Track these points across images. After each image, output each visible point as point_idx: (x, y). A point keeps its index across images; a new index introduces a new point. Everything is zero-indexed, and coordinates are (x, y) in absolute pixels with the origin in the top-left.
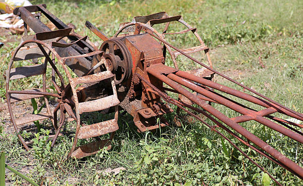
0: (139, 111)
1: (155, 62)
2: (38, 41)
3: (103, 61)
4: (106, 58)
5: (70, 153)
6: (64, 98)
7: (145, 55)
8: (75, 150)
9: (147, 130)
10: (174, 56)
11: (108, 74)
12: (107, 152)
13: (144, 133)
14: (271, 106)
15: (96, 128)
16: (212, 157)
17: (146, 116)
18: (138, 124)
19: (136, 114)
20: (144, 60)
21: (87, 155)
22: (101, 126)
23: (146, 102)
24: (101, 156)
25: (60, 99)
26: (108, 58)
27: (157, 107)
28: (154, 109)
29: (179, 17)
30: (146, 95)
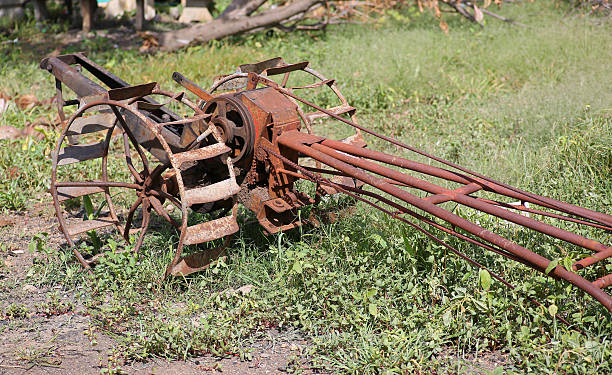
0: (267, 203)
1: (288, 129)
2: (112, 102)
3: (212, 129)
4: (216, 125)
5: (170, 267)
6: (148, 189)
7: (274, 117)
8: (178, 263)
9: (279, 231)
10: (309, 121)
11: (220, 147)
12: (224, 265)
13: (276, 235)
14: (472, 181)
15: (208, 228)
16: (389, 260)
17: (278, 210)
18: (265, 222)
19: (262, 208)
20: (272, 126)
21: (194, 270)
22: (215, 225)
23: (276, 189)
24: (216, 271)
25: (141, 190)
26: (218, 124)
27: (292, 196)
28: (288, 199)
29: (306, 64)
30: (276, 179)
